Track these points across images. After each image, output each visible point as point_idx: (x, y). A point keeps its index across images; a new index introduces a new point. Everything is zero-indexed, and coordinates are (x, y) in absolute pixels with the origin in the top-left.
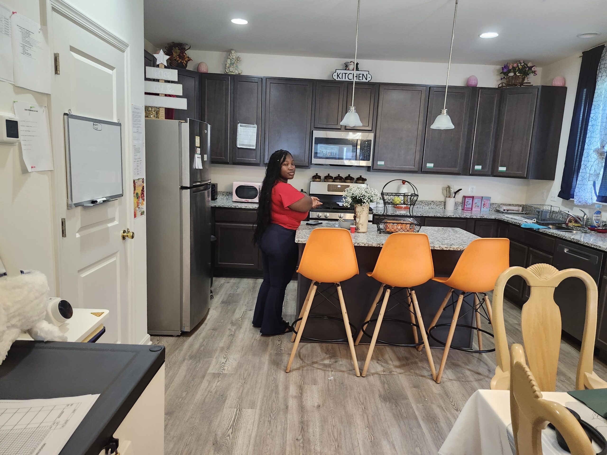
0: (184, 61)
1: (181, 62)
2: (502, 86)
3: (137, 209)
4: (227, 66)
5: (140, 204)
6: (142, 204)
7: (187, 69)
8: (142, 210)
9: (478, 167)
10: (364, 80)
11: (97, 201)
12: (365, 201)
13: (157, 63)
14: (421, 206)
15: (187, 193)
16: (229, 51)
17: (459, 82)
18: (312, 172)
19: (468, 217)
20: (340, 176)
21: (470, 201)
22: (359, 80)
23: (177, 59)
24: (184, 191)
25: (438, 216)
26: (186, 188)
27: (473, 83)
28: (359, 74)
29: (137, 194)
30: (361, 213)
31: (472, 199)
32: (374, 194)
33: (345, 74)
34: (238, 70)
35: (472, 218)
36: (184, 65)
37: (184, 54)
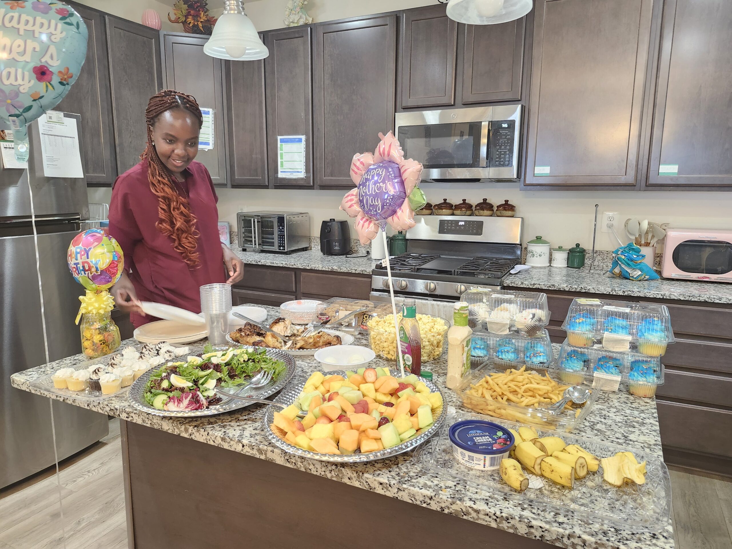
0: (199, 23)
1: (194, 24)
20: (467, 201)
23: (187, 20)
36: (201, 29)
37: (201, 12)
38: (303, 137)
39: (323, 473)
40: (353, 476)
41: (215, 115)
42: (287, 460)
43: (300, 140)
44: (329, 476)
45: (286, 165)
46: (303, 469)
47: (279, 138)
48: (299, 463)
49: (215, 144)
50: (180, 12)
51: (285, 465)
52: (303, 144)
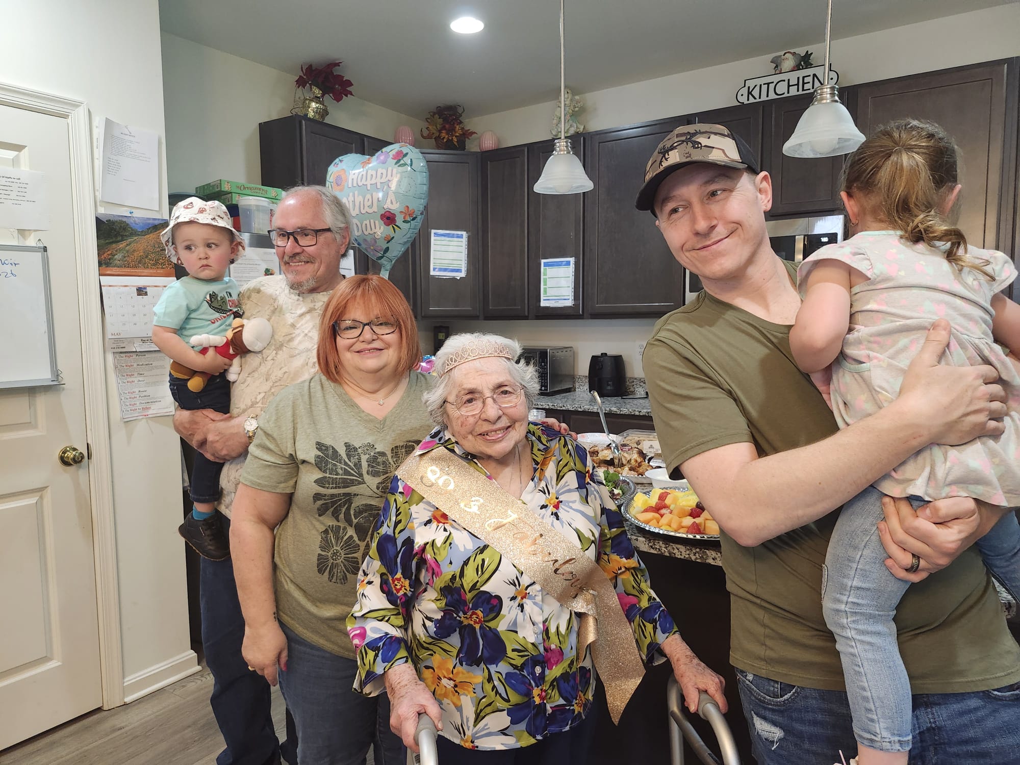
0: (454, 137)
1: (448, 139)
22: (803, 90)
23: (441, 135)
33: (769, 84)
36: (456, 143)
37: (455, 125)
38: (572, 260)
39: (687, 556)
40: (717, 556)
41: (469, 238)
42: (651, 546)
43: (568, 263)
44: (693, 558)
45: (550, 292)
46: (667, 554)
47: (543, 261)
48: (664, 549)
49: (468, 271)
50: (435, 127)
51: (649, 551)
52: (571, 268)
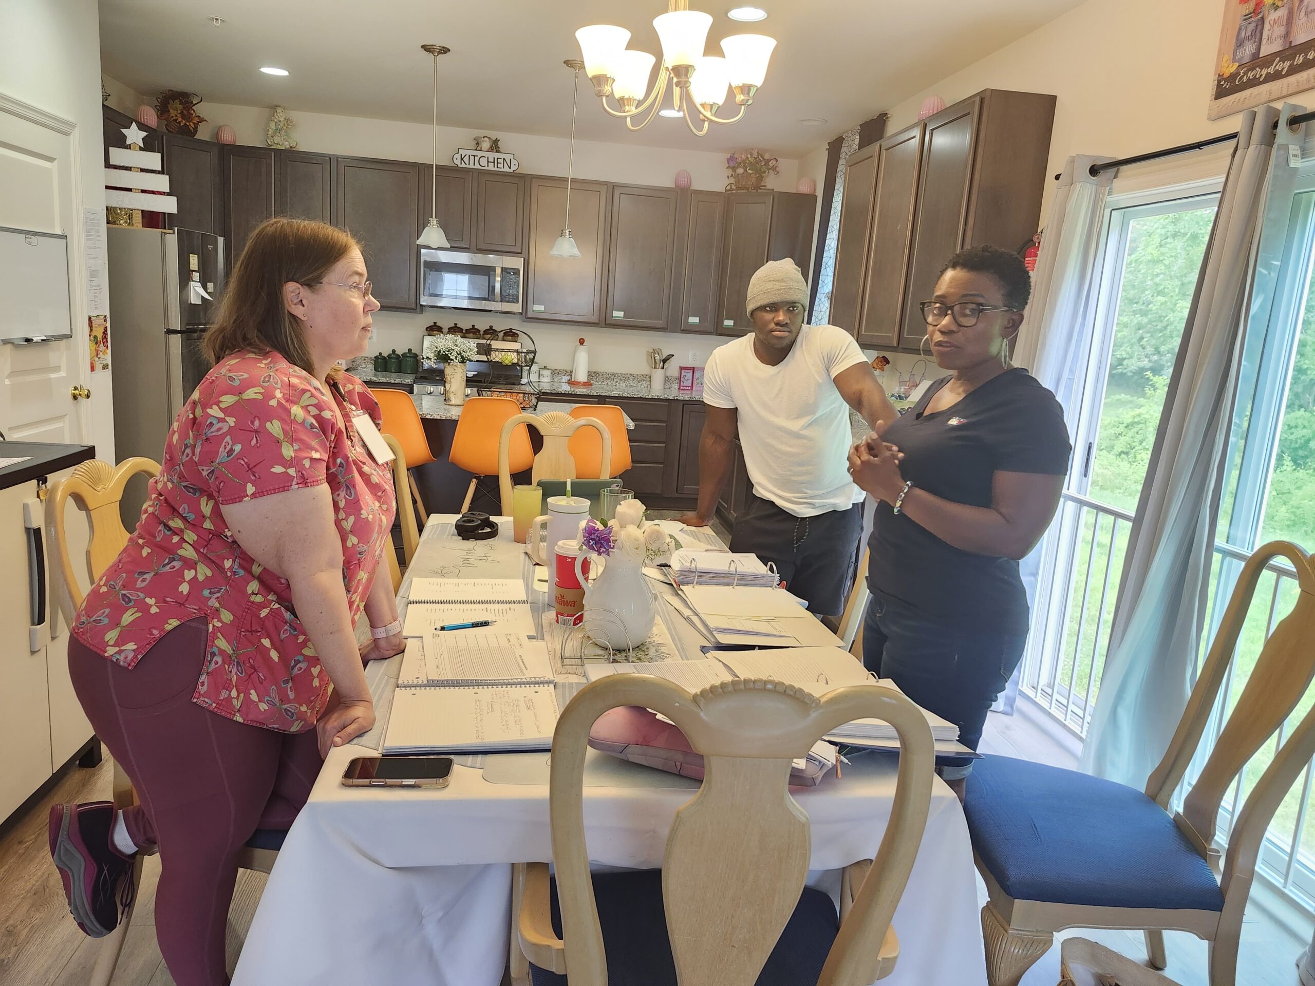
0: (191, 124)
1: (185, 124)
2: (731, 190)
3: (97, 359)
4: (270, 133)
5: (101, 353)
6: (105, 353)
7: (197, 137)
8: (105, 362)
9: (694, 320)
10: (506, 169)
11: (33, 340)
12: (453, 358)
13: (128, 142)
14: (614, 383)
15: (176, 340)
16: (274, 108)
17: (665, 180)
18: (427, 319)
19: (671, 398)
20: (475, 327)
21: (689, 375)
22: (497, 167)
23: (177, 119)
24: (172, 336)
25: (624, 395)
26: (175, 332)
27: (683, 182)
28: (498, 158)
29: (95, 337)
30: (452, 376)
31: (691, 371)
32: (469, 348)
33: (474, 156)
34: (288, 142)
35: (677, 399)
50: (175, 112)
